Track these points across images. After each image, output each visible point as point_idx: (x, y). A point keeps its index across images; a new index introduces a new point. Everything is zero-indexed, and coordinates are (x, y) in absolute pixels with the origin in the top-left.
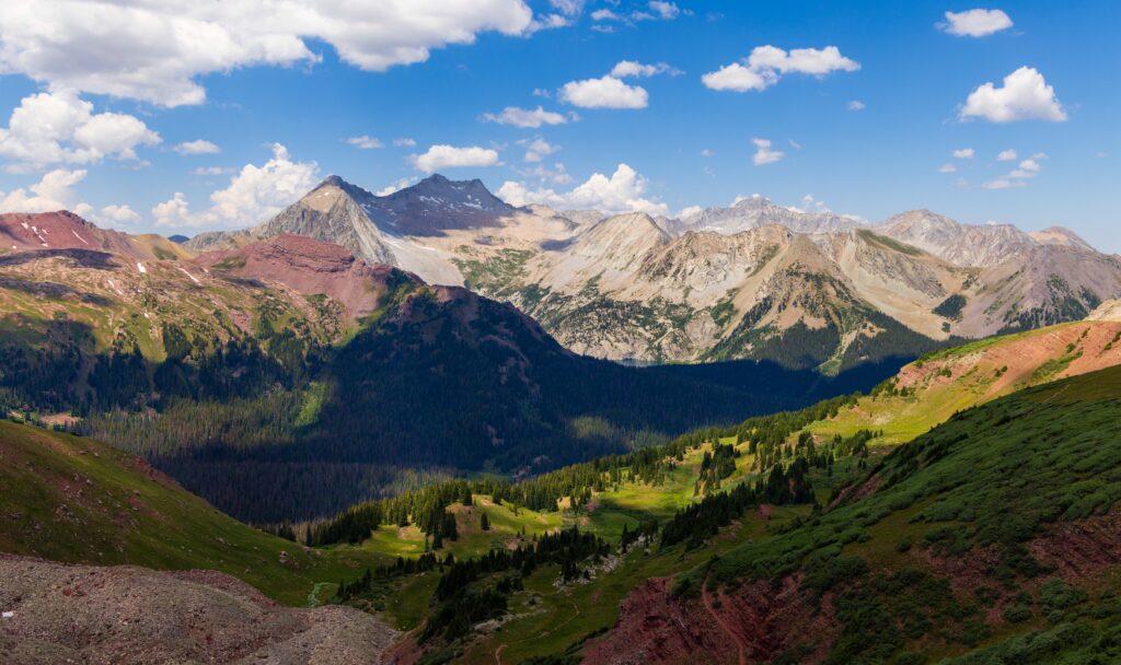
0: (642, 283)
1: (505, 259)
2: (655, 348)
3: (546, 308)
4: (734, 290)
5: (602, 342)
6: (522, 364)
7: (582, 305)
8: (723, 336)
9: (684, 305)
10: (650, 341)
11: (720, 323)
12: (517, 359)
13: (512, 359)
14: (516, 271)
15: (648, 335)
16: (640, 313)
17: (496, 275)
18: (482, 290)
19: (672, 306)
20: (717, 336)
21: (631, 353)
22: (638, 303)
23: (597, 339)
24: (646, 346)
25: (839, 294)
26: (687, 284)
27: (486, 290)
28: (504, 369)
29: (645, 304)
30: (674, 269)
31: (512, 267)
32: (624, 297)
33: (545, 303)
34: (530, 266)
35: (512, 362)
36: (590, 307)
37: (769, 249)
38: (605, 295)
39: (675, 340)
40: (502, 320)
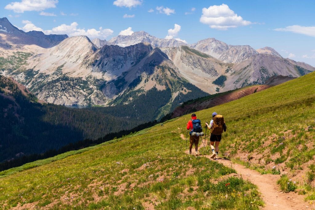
0: (83, 69)
1: (17, 57)
2: (88, 99)
3: (36, 81)
4: (126, 72)
5: (62, 97)
6: (15, 108)
7: (54, 79)
8: (120, 94)
9: (102, 79)
10: (86, 96)
11: (119, 88)
12: (13, 105)
13: (11, 105)
14: (23, 63)
15: (85, 93)
16: (81, 83)
17: (12, 64)
18: (5, 71)
19: (96, 80)
20: (117, 94)
21: (77, 102)
22: (80, 78)
23: (60, 95)
24: (84, 99)
25: (172, 74)
26: (104, 69)
27: (7, 71)
28: (6, 110)
29: (84, 79)
30: (98, 62)
31: (21, 60)
32: (74, 76)
33: (36, 78)
34: (30, 60)
35: (10, 106)
36: (58, 80)
37: (142, 54)
38: (65, 74)
39: (97, 96)
40: (7, 86)
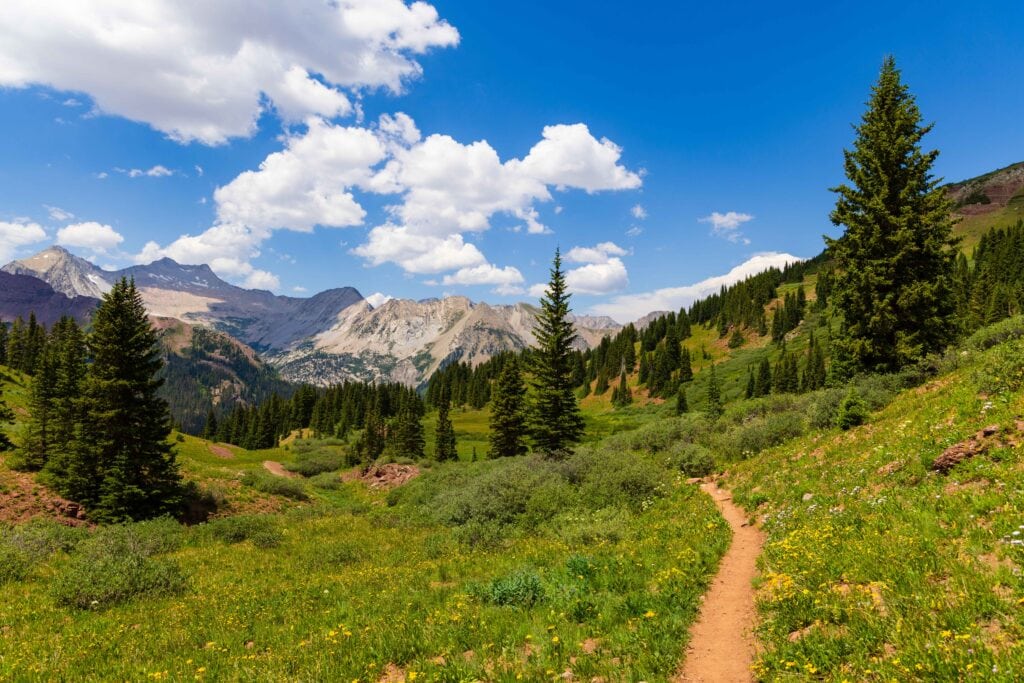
0: (353, 339)
1: (228, 325)
4: (430, 344)
6: (236, 386)
7: (298, 358)
8: (424, 379)
9: (390, 356)
11: (421, 369)
12: (232, 382)
13: (227, 381)
14: (238, 334)
16: (351, 363)
19: (379, 356)
20: (418, 379)
22: (349, 355)
25: (515, 344)
26: (391, 340)
28: (217, 391)
29: (356, 356)
30: (379, 328)
31: (235, 330)
32: (337, 350)
34: (251, 330)
35: (226, 384)
36: (308, 358)
37: (456, 314)
38: (320, 349)
40: (217, 348)
